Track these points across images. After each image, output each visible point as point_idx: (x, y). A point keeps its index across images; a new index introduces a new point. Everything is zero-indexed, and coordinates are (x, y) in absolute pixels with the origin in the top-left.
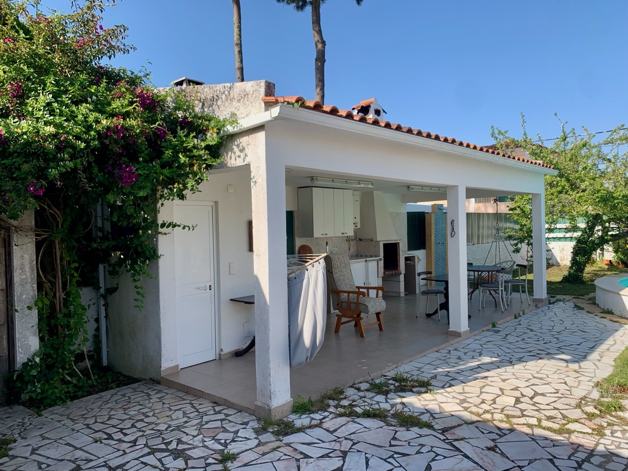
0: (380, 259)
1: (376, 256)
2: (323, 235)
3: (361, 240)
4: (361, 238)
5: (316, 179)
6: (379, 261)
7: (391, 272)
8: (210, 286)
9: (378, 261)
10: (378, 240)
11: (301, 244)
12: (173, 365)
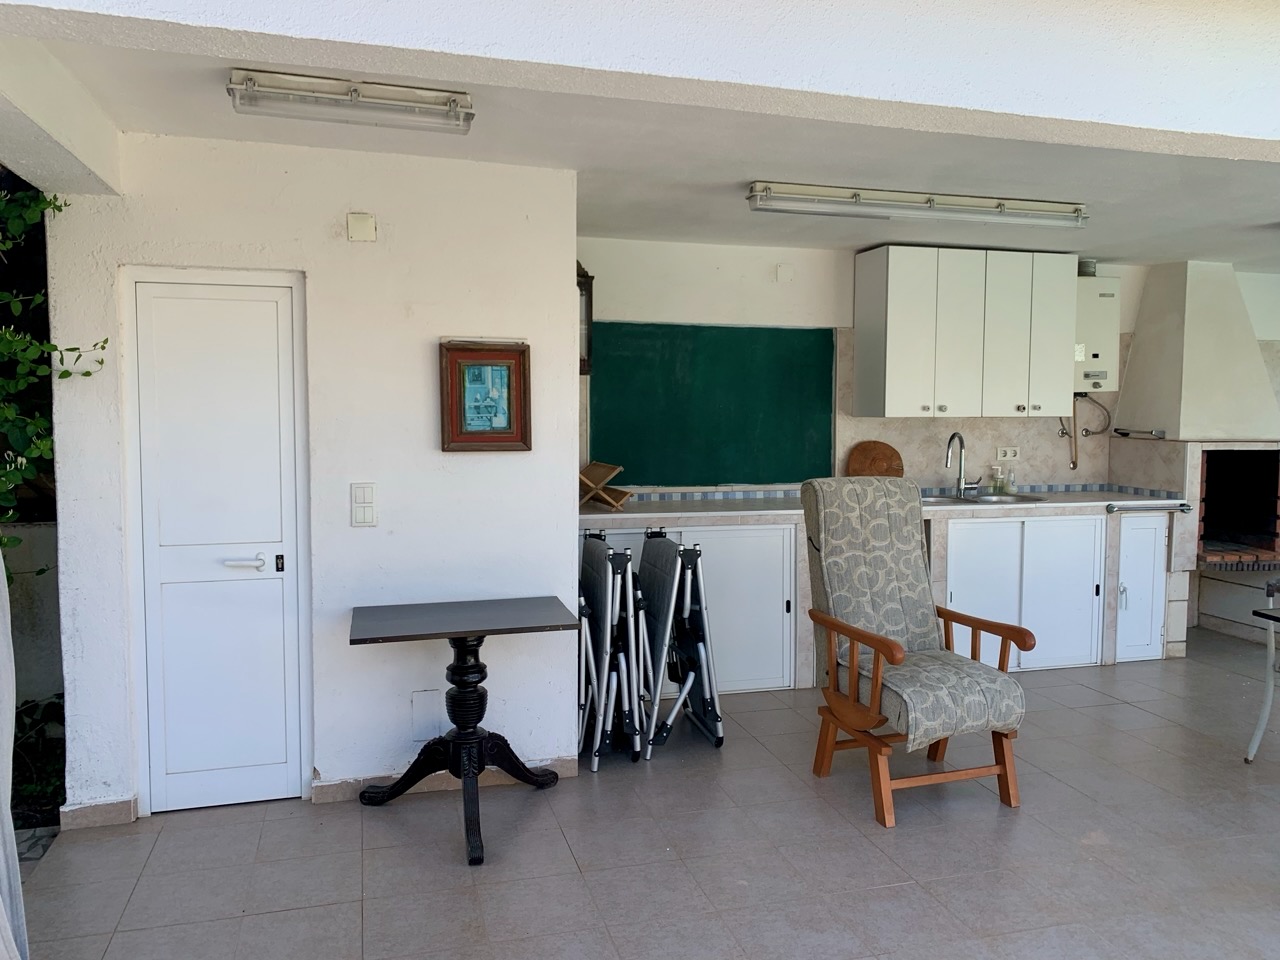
0: (1184, 508)
1: (1170, 496)
2: (926, 408)
3: (1125, 435)
4: (1124, 426)
5: (766, 189)
6: (1178, 515)
7: (1231, 558)
8: (280, 558)
9: (1171, 515)
10: (1183, 436)
11: (860, 439)
12: (113, 798)
